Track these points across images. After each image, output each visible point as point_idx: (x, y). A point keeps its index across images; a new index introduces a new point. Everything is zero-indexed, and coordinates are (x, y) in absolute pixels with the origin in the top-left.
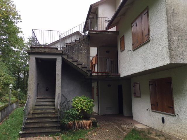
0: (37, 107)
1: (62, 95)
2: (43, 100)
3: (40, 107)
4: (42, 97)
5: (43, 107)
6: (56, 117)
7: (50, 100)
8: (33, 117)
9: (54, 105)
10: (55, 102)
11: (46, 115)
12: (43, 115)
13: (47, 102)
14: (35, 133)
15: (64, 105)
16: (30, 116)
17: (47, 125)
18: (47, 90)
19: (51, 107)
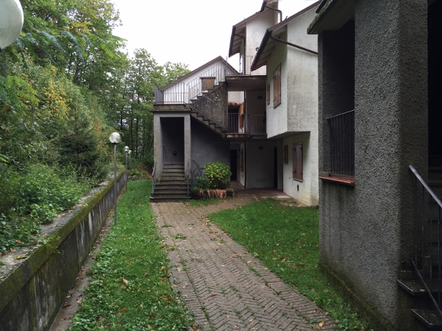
0: (165, 174)
1: (193, 161)
2: (170, 167)
3: (168, 174)
4: (169, 163)
5: (172, 174)
6: (186, 185)
7: (180, 167)
8: (162, 184)
9: (184, 173)
10: (184, 169)
11: (175, 183)
12: (172, 183)
13: (175, 169)
14: (165, 199)
15: (196, 173)
16: (159, 183)
17: (177, 192)
18: (175, 155)
19: (180, 175)
